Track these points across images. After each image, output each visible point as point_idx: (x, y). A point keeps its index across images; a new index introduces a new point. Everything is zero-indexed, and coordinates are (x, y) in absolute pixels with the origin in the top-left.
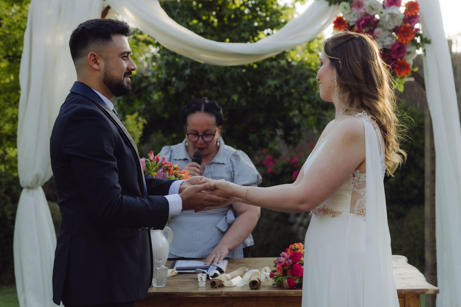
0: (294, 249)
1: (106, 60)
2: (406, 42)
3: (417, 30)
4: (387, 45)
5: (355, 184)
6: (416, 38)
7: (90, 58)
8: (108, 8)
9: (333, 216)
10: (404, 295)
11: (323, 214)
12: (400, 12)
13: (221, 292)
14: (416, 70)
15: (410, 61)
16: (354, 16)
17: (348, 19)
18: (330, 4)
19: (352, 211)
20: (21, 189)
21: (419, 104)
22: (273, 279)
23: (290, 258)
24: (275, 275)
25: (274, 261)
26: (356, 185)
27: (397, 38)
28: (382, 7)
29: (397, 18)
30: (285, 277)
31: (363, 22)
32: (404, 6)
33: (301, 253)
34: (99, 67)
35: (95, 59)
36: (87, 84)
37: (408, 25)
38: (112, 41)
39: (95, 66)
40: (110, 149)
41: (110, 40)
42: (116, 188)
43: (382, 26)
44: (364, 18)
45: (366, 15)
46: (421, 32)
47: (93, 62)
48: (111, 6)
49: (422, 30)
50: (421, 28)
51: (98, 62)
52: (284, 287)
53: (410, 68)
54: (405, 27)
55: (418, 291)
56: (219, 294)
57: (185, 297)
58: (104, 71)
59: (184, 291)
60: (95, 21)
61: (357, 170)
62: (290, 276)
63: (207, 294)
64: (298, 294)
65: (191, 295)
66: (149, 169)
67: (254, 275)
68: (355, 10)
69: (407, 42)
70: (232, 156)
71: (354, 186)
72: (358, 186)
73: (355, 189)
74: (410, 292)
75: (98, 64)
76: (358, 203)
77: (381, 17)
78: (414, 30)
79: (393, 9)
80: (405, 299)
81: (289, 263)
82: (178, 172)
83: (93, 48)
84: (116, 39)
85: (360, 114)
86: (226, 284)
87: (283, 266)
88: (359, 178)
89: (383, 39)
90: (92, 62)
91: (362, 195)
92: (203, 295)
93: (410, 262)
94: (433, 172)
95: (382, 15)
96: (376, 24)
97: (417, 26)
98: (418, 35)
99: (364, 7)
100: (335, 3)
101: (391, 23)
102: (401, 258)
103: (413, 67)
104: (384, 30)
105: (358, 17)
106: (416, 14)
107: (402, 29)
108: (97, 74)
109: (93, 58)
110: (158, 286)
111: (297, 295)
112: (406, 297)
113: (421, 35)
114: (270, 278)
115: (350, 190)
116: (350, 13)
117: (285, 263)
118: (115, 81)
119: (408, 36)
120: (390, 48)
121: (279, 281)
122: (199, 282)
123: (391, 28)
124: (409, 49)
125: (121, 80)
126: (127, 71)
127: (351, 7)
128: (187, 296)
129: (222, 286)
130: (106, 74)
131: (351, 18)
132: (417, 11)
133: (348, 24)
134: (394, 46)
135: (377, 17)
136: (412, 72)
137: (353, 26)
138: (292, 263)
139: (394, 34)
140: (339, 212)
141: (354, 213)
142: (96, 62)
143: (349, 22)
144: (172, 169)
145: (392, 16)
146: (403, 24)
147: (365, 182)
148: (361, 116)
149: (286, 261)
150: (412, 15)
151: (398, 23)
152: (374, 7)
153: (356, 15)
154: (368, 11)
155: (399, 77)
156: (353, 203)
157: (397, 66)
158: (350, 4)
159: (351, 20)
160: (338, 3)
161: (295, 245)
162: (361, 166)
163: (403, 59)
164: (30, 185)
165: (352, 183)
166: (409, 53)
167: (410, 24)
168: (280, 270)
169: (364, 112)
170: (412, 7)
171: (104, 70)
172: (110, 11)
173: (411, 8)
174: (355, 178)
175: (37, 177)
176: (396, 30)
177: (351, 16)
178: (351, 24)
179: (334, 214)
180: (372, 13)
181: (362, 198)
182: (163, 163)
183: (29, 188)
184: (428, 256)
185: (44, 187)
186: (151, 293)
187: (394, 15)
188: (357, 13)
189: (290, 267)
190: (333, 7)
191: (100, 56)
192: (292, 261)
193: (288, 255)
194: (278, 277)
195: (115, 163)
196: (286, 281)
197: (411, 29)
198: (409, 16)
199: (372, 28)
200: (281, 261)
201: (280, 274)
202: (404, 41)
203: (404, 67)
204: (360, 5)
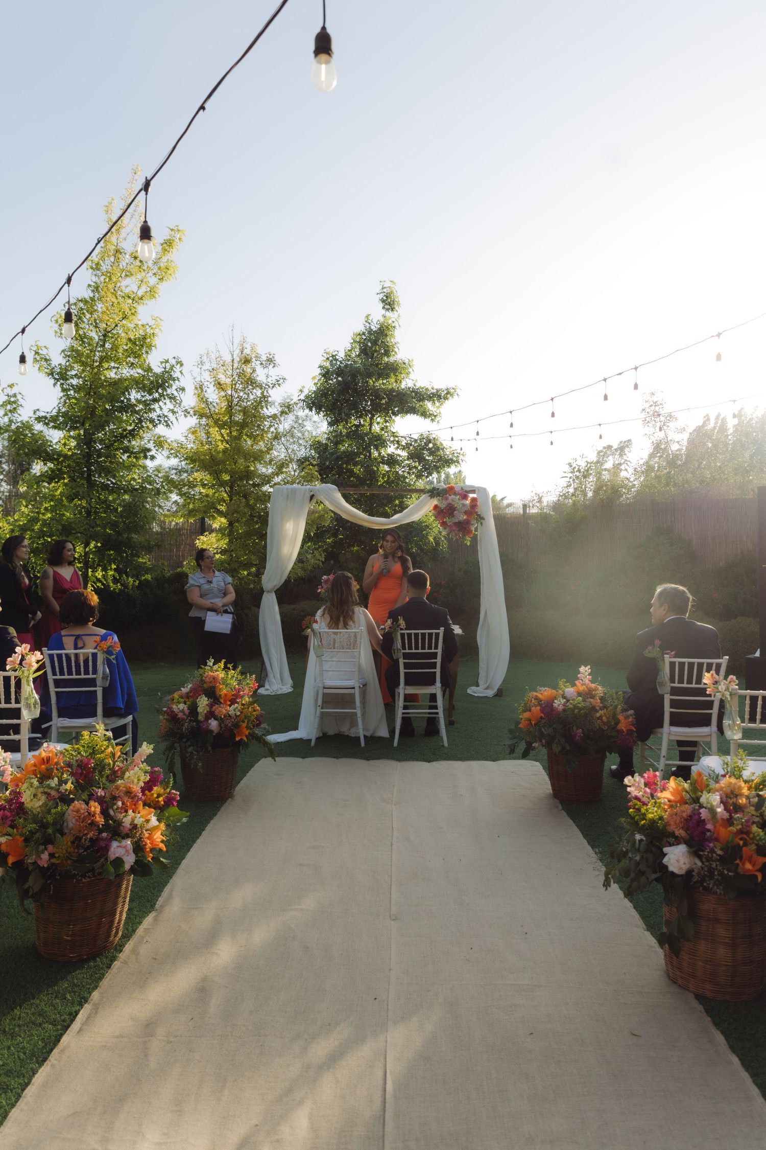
6: (477, 517)
8: (313, 495)
12: (468, 503)
15: (473, 529)
17: (441, 505)
20: (263, 592)
27: (466, 516)
28: (458, 500)
29: (467, 505)
31: (448, 508)
32: (470, 500)
43: (458, 510)
44: (449, 506)
45: (450, 504)
46: (479, 513)
50: (479, 511)
53: (473, 533)
54: (470, 511)
68: (444, 502)
69: (472, 519)
77: (457, 505)
78: (475, 512)
79: (464, 501)
89: (459, 517)
96: (455, 509)
97: (477, 510)
99: (449, 500)
100: (434, 497)
101: (463, 509)
103: (475, 532)
104: (459, 512)
105: (446, 505)
106: (477, 503)
107: (468, 512)
113: (479, 515)
119: (472, 515)
120: (462, 521)
123: (463, 511)
124: (472, 523)
127: (443, 500)
134: (464, 520)
143: (442, 507)
145: (464, 505)
146: (470, 509)
150: (475, 504)
151: (467, 508)
152: (454, 500)
154: (450, 502)
157: (466, 531)
158: (442, 498)
160: (436, 497)
163: (469, 528)
164: (269, 590)
166: (472, 524)
167: (473, 509)
170: (474, 500)
172: (314, 497)
175: (275, 586)
176: (466, 513)
177: (443, 504)
180: (453, 503)
183: (268, 592)
190: (432, 499)
197: (473, 512)
198: (473, 505)
199: (453, 511)
202: (470, 518)
203: (470, 532)
204: (447, 499)
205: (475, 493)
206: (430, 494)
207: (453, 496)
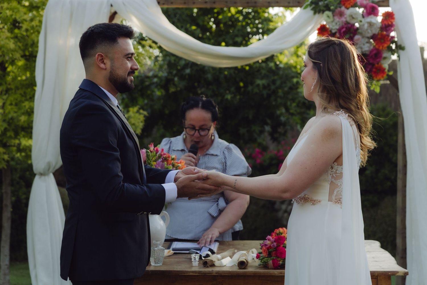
0: (278, 233)
1: (112, 60)
2: (382, 48)
3: (393, 37)
4: (365, 51)
5: (333, 175)
6: (391, 45)
7: (98, 58)
8: (115, 13)
9: (313, 204)
10: (377, 276)
11: (304, 202)
12: (377, 21)
13: (213, 271)
14: (391, 73)
15: (386, 65)
16: (336, 24)
17: (331, 27)
18: (315, 13)
19: (329, 200)
20: (34, 175)
21: (393, 105)
22: (259, 260)
23: (275, 241)
24: (261, 257)
25: (261, 244)
26: (334, 177)
27: (375, 44)
28: (361, 16)
29: (375, 26)
30: (270, 258)
31: (344, 29)
32: (381, 16)
33: (285, 237)
34: (105, 66)
35: (102, 59)
36: (94, 81)
37: (385, 33)
38: (118, 43)
39: (102, 66)
40: (113, 141)
41: (116, 42)
42: (118, 176)
43: (361, 34)
44: (345, 26)
45: (347, 23)
46: (396, 39)
47: (101, 62)
48: (118, 11)
49: (397, 38)
50: (396, 36)
51: (105, 62)
52: (269, 268)
53: (385, 72)
54: (382, 35)
55: (389, 273)
56: (210, 273)
57: (180, 274)
58: (110, 71)
59: (178, 270)
60: (103, 25)
61: (335, 163)
62: (275, 258)
63: (200, 272)
64: (281, 273)
65: (185, 273)
66: (149, 159)
67: (242, 256)
68: (337, 19)
69: (384, 49)
70: (225, 148)
71: (332, 177)
72: (335, 177)
73: (333, 180)
74: (383, 274)
75: (105, 64)
76: (335, 192)
77: (360, 25)
78: (390, 38)
79: (371, 19)
80: (377, 279)
81: (274, 245)
82: (175, 162)
83: (100, 49)
84: (121, 41)
85: (338, 112)
86: (217, 263)
87: (268, 249)
88: (337, 170)
89: (362, 46)
90: (99, 62)
91: (339, 185)
92: (196, 273)
93: (383, 247)
94: (405, 166)
95: (361, 24)
96: (356, 31)
97: (393, 34)
98: (393, 42)
99: (345, 16)
100: (319, 12)
101: (369, 31)
102: (374, 243)
103: (389, 71)
104: (363, 37)
105: (339, 25)
106: (392, 23)
107: (379, 36)
108: (104, 72)
109: (100, 58)
110: (156, 265)
111: (280, 275)
112: (379, 278)
113: (396, 42)
114: (256, 259)
115: (329, 181)
116: (332, 22)
117: (270, 246)
118: (119, 79)
119: (384, 43)
120: (368, 53)
121: (265, 262)
122: (193, 261)
123: (369, 35)
124: (385, 55)
125: (125, 78)
126: (131, 71)
127: (334, 16)
128: (181, 274)
129: (213, 265)
130: (112, 73)
131: (333, 26)
132: (392, 21)
133: (331, 31)
134: (371, 51)
135: (357, 25)
136: (388, 75)
137: (335, 33)
138: (277, 246)
139: (371, 40)
140: (319, 200)
141: (332, 201)
142: (103, 62)
143: (332, 29)
144: (170, 159)
145: (371, 24)
146: (380, 32)
147: (342, 173)
148: (339, 114)
149: (271, 244)
150: (388, 24)
151: (376, 31)
152: (354, 16)
153: (338, 24)
154: (348, 19)
155: (376, 79)
156: (331, 193)
157: (374, 70)
158: (333, 13)
159: (334, 28)
160: (321, 12)
161: (279, 230)
162: (338, 159)
163: (380, 64)
164: (42, 172)
165: (331, 175)
166: (385, 58)
167: (386, 32)
168: (265, 252)
169: (342, 110)
170: (389, 16)
171: (110, 69)
172: (117, 16)
173: (387, 18)
174: (333, 170)
175: (49, 164)
176: (374, 37)
177: (334, 24)
178: (333, 31)
179: (314, 202)
180: (352, 22)
181: (339, 188)
182: (162, 153)
183: (41, 174)
184: (399, 241)
185: (54, 174)
186: (150, 271)
187: (372, 24)
188: (339, 22)
189: (275, 249)
190: (317, 15)
191: (107, 56)
192: (276, 244)
193: (273, 238)
194: (263, 258)
195: (118, 154)
196: (270, 262)
197: (387, 37)
198: (385, 24)
199: (352, 35)
200: (266, 244)
201: (266, 255)
202: (381, 48)
203: (381, 70)
204: (341, 14)
205: (388, 6)
206: (313, 6)
207: (351, 10)
